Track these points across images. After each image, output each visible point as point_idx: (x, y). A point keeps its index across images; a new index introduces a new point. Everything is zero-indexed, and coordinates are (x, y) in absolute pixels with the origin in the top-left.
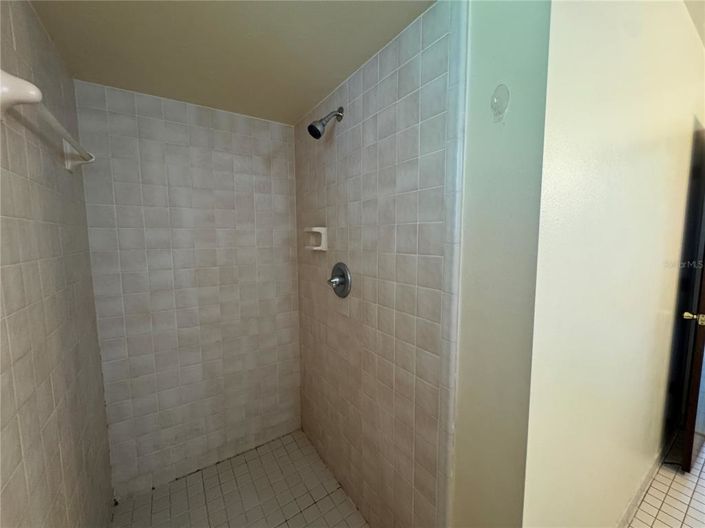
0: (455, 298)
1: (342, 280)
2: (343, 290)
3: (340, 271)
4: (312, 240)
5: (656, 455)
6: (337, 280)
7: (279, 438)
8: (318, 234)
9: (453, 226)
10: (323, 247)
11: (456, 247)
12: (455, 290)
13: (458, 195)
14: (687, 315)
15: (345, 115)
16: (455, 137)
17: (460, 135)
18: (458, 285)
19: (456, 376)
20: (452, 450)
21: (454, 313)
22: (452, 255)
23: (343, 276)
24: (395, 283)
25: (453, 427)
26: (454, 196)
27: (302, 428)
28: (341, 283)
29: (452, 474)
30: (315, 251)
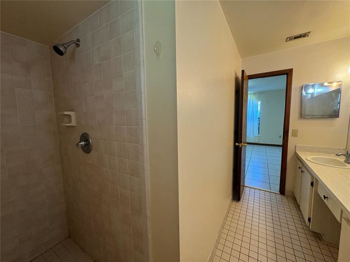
0: (145, 147)
1: (86, 143)
2: (87, 148)
3: (85, 137)
4: (66, 120)
5: (231, 198)
6: (83, 143)
7: (51, 248)
8: (69, 116)
9: (142, 111)
10: (73, 123)
11: (144, 121)
12: (145, 143)
13: (143, 95)
14: (237, 144)
15: (81, 43)
16: (140, 65)
17: (142, 64)
18: (146, 141)
19: (148, 187)
20: (149, 224)
21: (145, 155)
22: (142, 125)
23: (87, 140)
24: (116, 142)
25: (149, 212)
26: (141, 95)
27: (69, 236)
28: (85, 145)
29: (150, 237)
30: (67, 126)
